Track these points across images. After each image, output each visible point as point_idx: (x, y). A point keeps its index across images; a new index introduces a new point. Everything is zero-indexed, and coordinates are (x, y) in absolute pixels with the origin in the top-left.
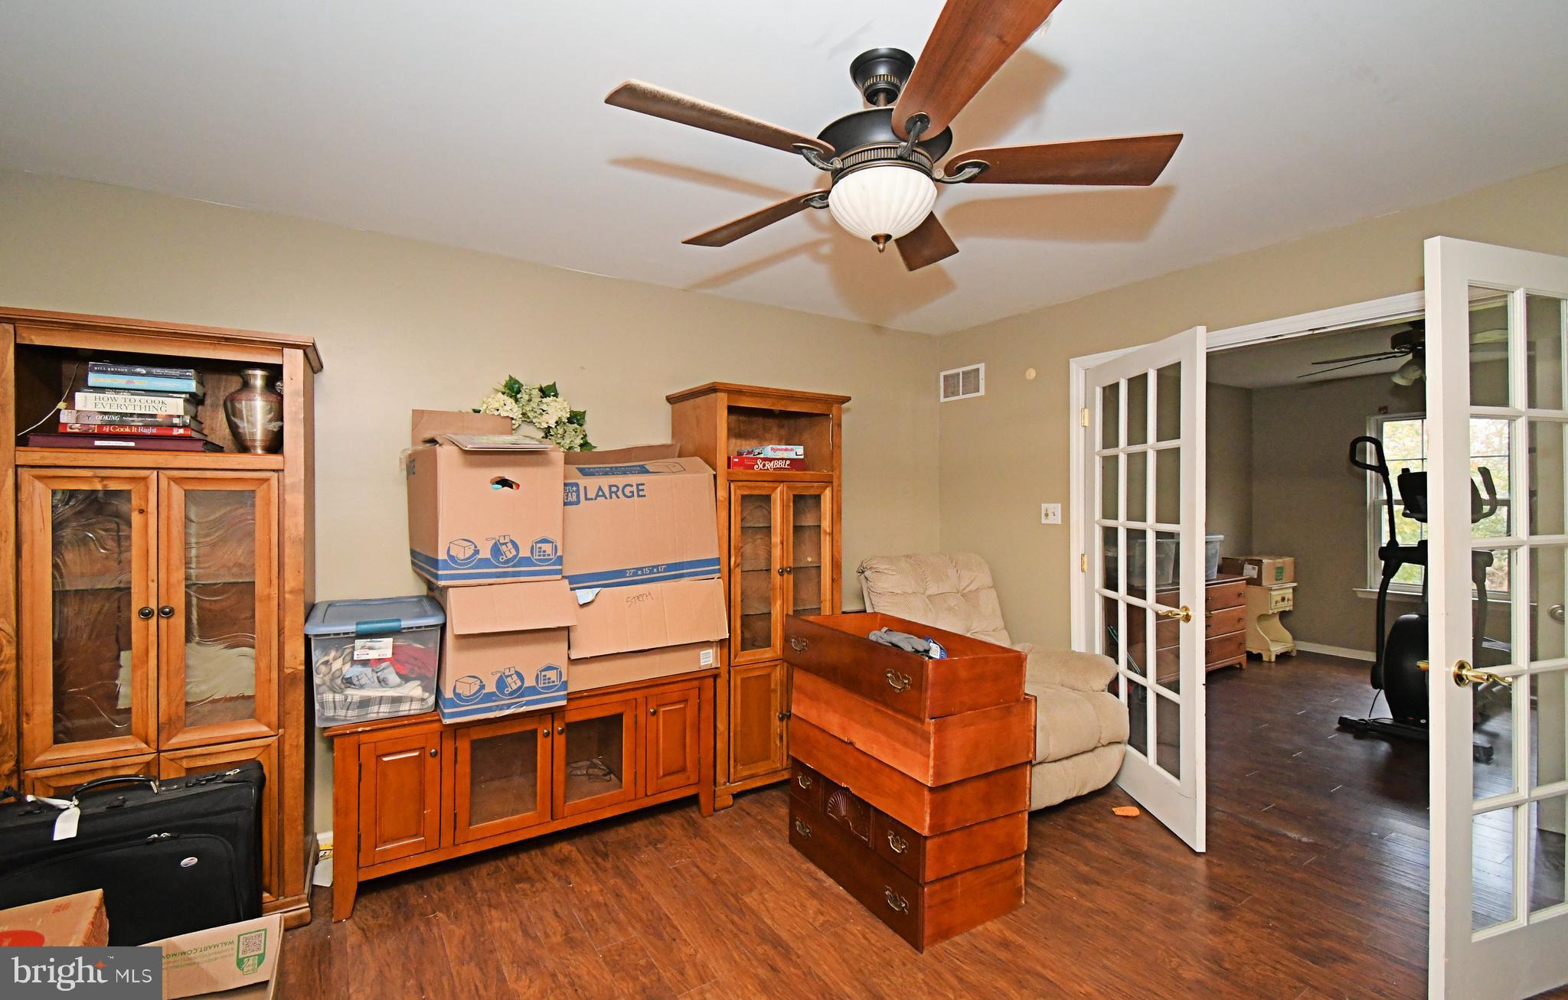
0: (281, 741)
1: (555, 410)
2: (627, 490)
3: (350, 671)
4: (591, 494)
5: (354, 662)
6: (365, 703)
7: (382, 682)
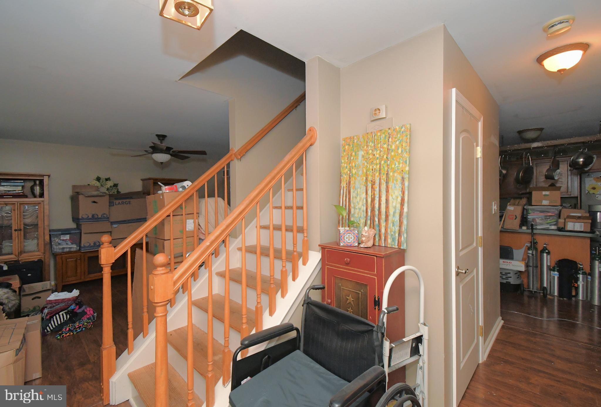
0: (45, 256)
1: (109, 184)
2: (126, 203)
3: (60, 242)
4: (117, 203)
5: (61, 240)
6: (63, 248)
7: (67, 244)
